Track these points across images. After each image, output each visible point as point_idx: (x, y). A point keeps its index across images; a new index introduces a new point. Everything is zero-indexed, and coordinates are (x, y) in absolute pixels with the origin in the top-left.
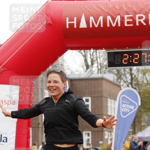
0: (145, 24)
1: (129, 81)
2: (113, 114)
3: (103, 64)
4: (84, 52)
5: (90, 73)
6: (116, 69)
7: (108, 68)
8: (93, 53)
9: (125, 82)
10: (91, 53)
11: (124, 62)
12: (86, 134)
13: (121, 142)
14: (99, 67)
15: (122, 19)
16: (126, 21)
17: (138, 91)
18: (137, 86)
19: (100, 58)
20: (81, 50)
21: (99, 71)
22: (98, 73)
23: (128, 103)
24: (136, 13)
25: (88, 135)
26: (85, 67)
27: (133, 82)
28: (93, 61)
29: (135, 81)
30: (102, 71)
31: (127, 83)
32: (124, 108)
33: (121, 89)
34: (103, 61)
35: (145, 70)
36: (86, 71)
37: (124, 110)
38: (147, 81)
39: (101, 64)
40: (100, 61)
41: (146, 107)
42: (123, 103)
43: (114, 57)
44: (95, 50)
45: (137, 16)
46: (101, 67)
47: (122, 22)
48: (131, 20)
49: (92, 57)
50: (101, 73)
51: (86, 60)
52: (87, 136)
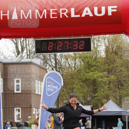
0: (67, 17)
1: (54, 65)
2: (39, 93)
3: (32, 50)
4: (16, 40)
5: (21, 58)
6: (43, 55)
7: (35, 54)
8: (23, 41)
9: (50, 66)
10: (22, 41)
11: (50, 49)
12: (17, 109)
13: (46, 117)
14: (28, 53)
15: (48, 12)
16: (51, 14)
17: (61, 73)
18: (60, 69)
19: (29, 45)
20: (13, 38)
21: (28, 56)
22: (27, 58)
23: (53, 84)
24: (60, 7)
25: (19, 111)
26: (16, 53)
27: (57, 66)
28: (23, 48)
29: (58, 65)
30: (30, 56)
31: (52, 67)
32: (49, 88)
33: (47, 72)
34: (32, 48)
35: (67, 56)
36: (17, 57)
37: (49, 89)
38: (69, 65)
39: (29, 51)
40: (29, 48)
41: (68, 87)
42: (48, 84)
43: (41, 45)
44: (25, 39)
45: (61, 10)
46: (30, 53)
47: (48, 15)
48: (56, 13)
49: (22, 45)
50: (30, 58)
51: (17, 47)
52: (17, 111)
